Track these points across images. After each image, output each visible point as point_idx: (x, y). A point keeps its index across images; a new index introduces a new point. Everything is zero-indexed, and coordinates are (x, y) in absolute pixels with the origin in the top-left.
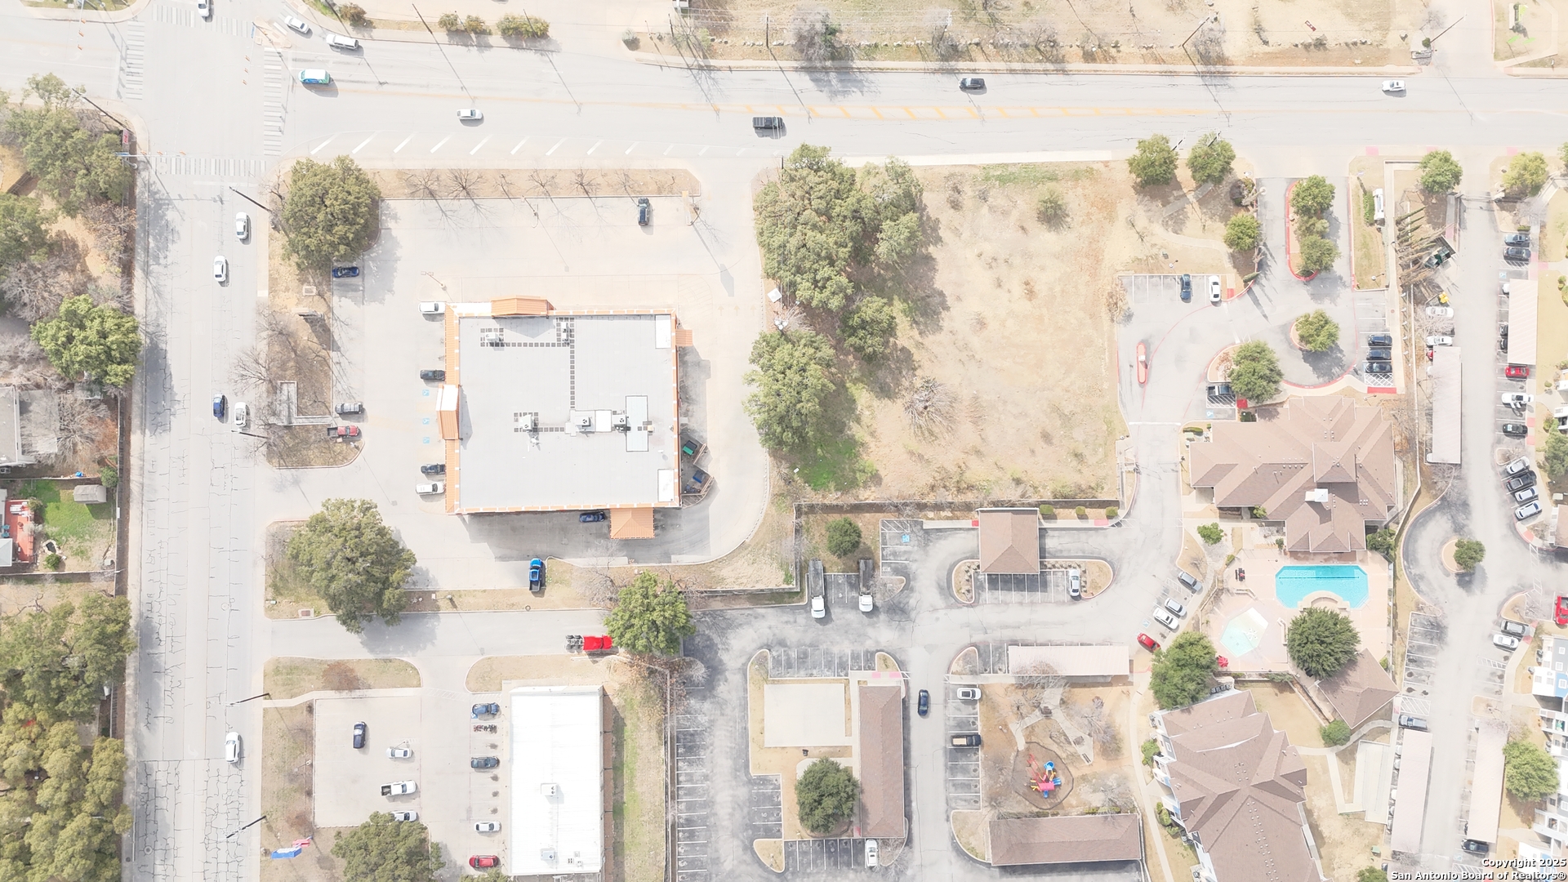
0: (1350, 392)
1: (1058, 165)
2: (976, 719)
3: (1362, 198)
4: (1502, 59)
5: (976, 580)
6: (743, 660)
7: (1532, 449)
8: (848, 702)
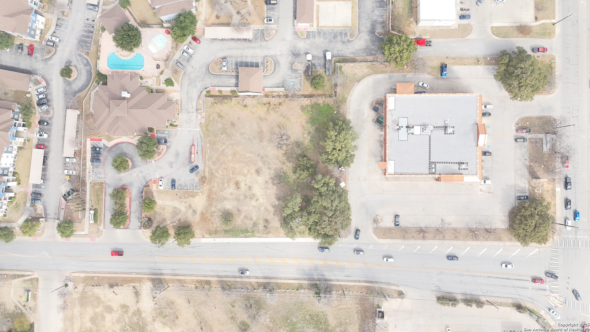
0: (109, 139)
1: (223, 237)
2: (267, 11)
3: (99, 221)
4: (35, 278)
5: (264, 67)
6: (359, 36)
7: (38, 115)
8: (318, 19)
